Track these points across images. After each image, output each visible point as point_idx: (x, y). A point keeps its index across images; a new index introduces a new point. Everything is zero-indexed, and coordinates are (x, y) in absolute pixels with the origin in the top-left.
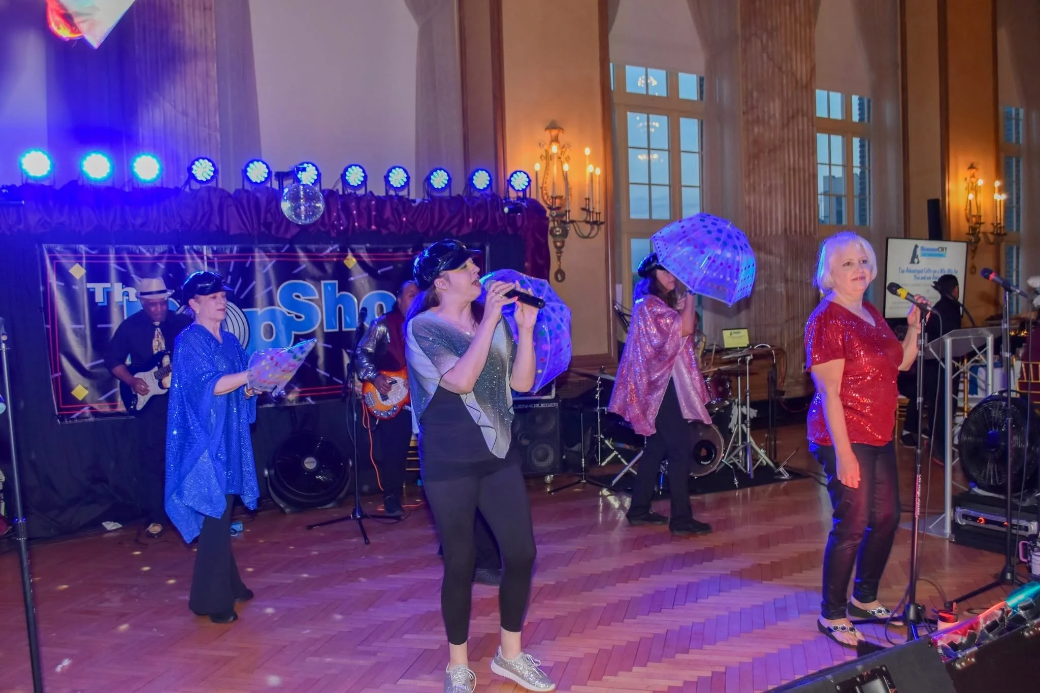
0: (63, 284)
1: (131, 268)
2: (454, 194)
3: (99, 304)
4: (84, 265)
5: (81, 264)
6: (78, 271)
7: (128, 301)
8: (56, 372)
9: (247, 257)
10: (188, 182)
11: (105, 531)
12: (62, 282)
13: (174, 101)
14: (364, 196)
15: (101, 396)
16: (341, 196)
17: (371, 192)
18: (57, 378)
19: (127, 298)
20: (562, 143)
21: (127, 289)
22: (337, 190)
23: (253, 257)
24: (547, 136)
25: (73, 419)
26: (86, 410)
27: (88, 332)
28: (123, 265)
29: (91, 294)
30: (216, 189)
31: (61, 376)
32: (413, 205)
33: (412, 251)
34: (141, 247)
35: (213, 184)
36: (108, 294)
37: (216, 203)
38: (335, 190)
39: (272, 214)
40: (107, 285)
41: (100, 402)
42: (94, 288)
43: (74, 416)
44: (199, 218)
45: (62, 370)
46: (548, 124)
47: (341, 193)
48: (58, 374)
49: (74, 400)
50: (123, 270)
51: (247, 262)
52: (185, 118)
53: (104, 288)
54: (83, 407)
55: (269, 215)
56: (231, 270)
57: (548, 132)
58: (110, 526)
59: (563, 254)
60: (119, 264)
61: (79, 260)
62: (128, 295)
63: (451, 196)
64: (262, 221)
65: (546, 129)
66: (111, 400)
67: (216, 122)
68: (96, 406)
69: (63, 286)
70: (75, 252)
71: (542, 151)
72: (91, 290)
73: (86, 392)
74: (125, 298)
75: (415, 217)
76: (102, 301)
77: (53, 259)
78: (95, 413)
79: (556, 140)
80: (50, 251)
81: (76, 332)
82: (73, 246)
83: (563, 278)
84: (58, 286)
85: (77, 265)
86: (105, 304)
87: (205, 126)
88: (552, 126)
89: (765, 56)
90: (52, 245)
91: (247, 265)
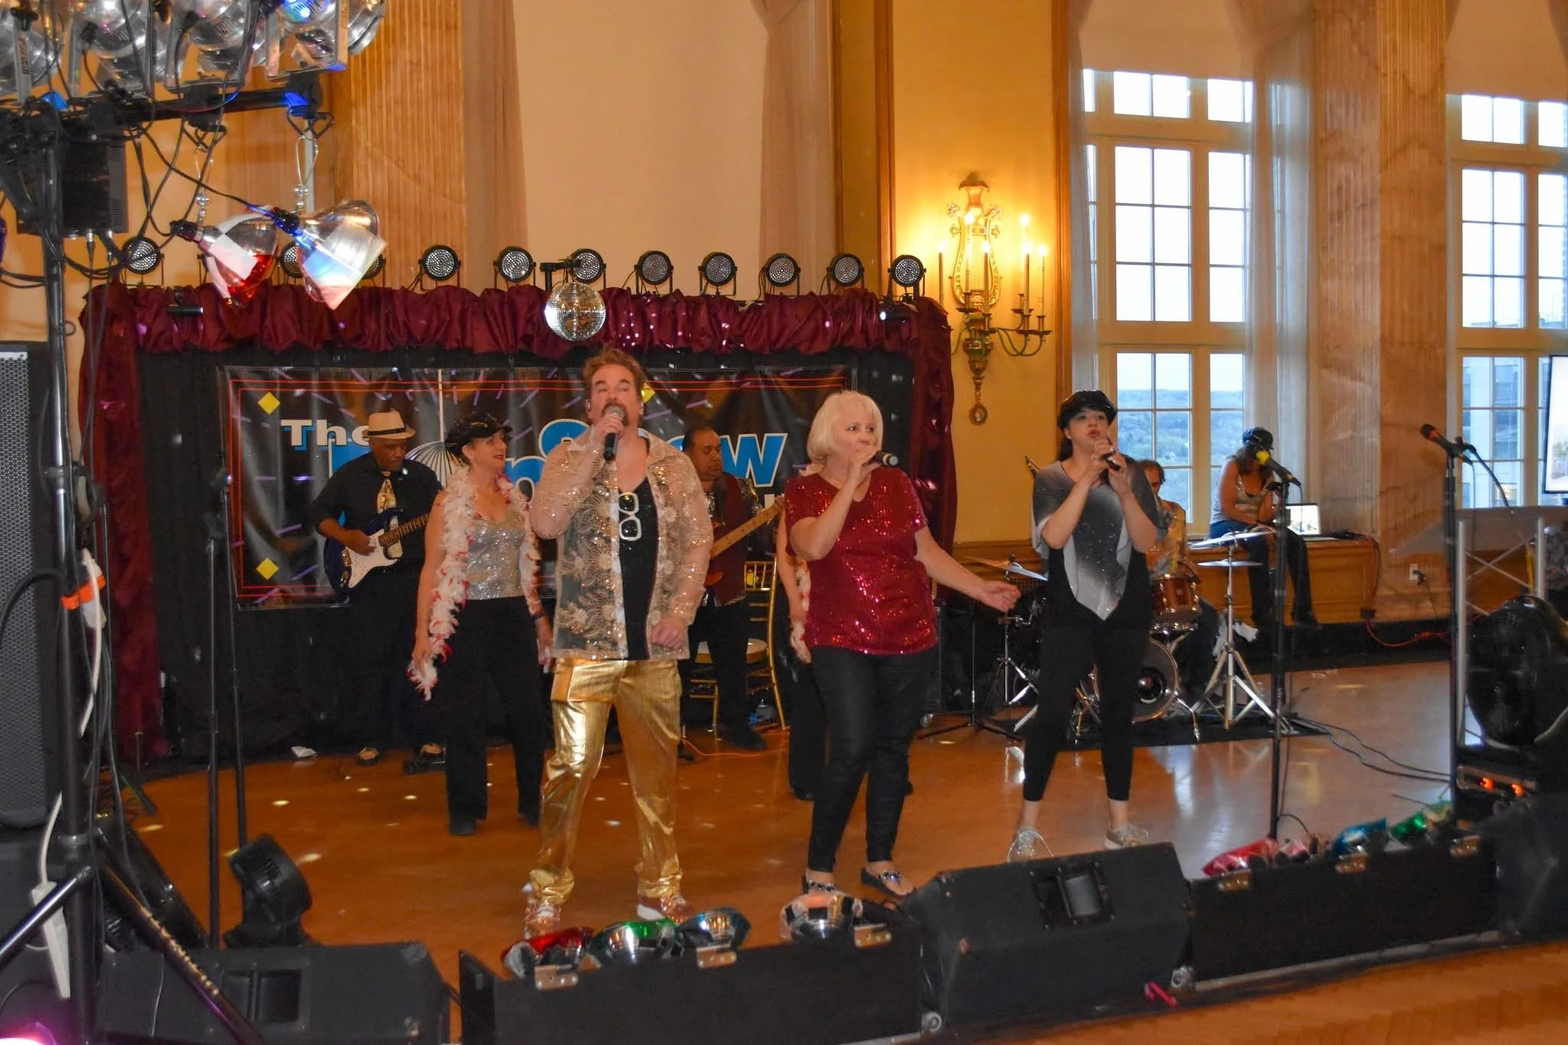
0: (248, 420)
1: (339, 398)
2: (804, 292)
3: (296, 449)
4: (278, 394)
5: (274, 393)
6: (269, 403)
7: (334, 445)
8: (237, 540)
9: (499, 385)
10: (419, 279)
11: (295, 758)
12: (247, 417)
13: (403, 162)
14: (666, 297)
15: (294, 576)
16: (634, 297)
17: (678, 291)
18: (238, 548)
19: (333, 440)
20: (987, 207)
21: (332, 429)
22: (629, 289)
23: (506, 386)
24: (962, 196)
25: (257, 605)
26: (275, 592)
27: (280, 488)
28: (330, 395)
29: (286, 434)
30: (456, 289)
31: (243, 546)
32: (741, 309)
33: (738, 378)
34: (353, 371)
35: (452, 282)
36: (309, 435)
37: (457, 308)
38: (625, 288)
39: (534, 325)
40: (308, 423)
41: (293, 583)
42: (290, 427)
43: (259, 601)
44: (432, 330)
45: (245, 536)
46: (963, 178)
47: (634, 292)
48: (240, 543)
49: (259, 579)
50: (328, 401)
51: (497, 392)
52: (417, 187)
53: (303, 427)
54: (271, 589)
55: (530, 327)
56: (475, 404)
57: (963, 190)
58: (300, 752)
59: (984, 381)
60: (324, 394)
61: (270, 387)
62: (334, 437)
63: (799, 296)
64: (520, 335)
65: (963, 185)
66: (309, 580)
67: (460, 190)
68: (287, 588)
69: (249, 423)
70: (267, 376)
71: (952, 221)
72: (286, 429)
73: (275, 569)
74: (331, 440)
75: (745, 326)
76: (300, 444)
77: (238, 385)
78: (286, 598)
79: (975, 202)
80: (234, 376)
81: (263, 484)
82: (264, 368)
83: (984, 419)
84: (242, 422)
85: (269, 395)
86: (304, 448)
87: (445, 196)
88: (972, 180)
89: (1355, 48)
90: (236, 368)
91: (498, 397)
